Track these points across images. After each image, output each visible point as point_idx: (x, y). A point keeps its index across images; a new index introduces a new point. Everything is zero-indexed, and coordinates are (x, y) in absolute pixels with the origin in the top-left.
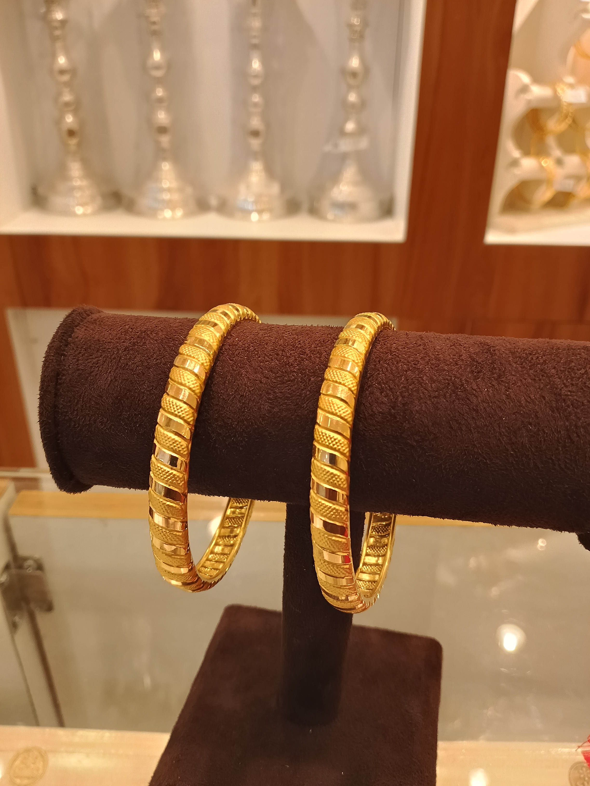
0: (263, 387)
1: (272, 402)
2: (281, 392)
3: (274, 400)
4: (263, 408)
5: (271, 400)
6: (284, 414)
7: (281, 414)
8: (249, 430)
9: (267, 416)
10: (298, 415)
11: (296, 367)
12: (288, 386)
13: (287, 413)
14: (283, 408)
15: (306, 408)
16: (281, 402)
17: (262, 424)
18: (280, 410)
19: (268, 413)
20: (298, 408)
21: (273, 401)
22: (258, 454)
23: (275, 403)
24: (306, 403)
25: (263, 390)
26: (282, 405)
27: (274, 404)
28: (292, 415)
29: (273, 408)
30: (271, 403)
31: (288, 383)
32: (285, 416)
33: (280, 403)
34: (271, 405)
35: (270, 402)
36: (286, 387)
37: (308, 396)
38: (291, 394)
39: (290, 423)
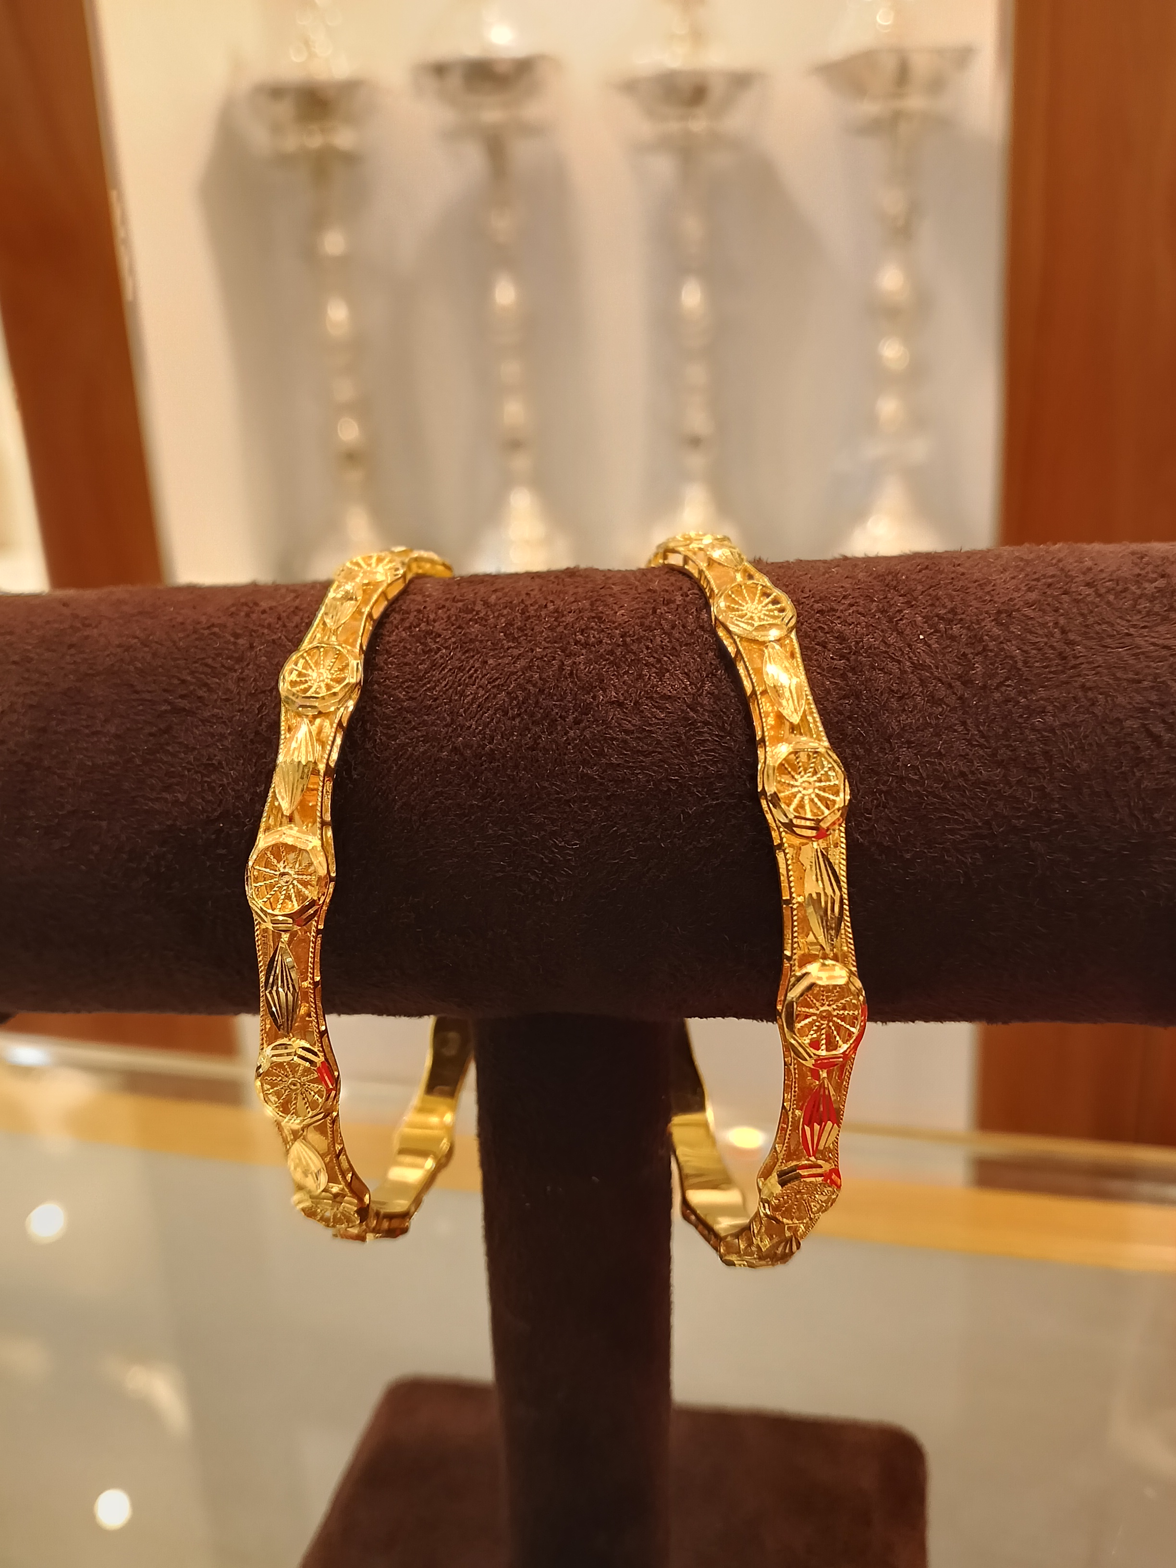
1: (392, 724)
2: (412, 699)
3: (396, 717)
7: (414, 750)
10: (455, 749)
13: (427, 745)
14: (420, 734)
15: (476, 729)
16: (414, 721)
20: (455, 730)
22: (364, 862)
23: (399, 724)
24: (476, 719)
26: (414, 728)
27: (395, 728)
28: (440, 751)
32: (424, 753)
33: (410, 722)
35: (386, 725)
36: (425, 685)
39: (439, 771)
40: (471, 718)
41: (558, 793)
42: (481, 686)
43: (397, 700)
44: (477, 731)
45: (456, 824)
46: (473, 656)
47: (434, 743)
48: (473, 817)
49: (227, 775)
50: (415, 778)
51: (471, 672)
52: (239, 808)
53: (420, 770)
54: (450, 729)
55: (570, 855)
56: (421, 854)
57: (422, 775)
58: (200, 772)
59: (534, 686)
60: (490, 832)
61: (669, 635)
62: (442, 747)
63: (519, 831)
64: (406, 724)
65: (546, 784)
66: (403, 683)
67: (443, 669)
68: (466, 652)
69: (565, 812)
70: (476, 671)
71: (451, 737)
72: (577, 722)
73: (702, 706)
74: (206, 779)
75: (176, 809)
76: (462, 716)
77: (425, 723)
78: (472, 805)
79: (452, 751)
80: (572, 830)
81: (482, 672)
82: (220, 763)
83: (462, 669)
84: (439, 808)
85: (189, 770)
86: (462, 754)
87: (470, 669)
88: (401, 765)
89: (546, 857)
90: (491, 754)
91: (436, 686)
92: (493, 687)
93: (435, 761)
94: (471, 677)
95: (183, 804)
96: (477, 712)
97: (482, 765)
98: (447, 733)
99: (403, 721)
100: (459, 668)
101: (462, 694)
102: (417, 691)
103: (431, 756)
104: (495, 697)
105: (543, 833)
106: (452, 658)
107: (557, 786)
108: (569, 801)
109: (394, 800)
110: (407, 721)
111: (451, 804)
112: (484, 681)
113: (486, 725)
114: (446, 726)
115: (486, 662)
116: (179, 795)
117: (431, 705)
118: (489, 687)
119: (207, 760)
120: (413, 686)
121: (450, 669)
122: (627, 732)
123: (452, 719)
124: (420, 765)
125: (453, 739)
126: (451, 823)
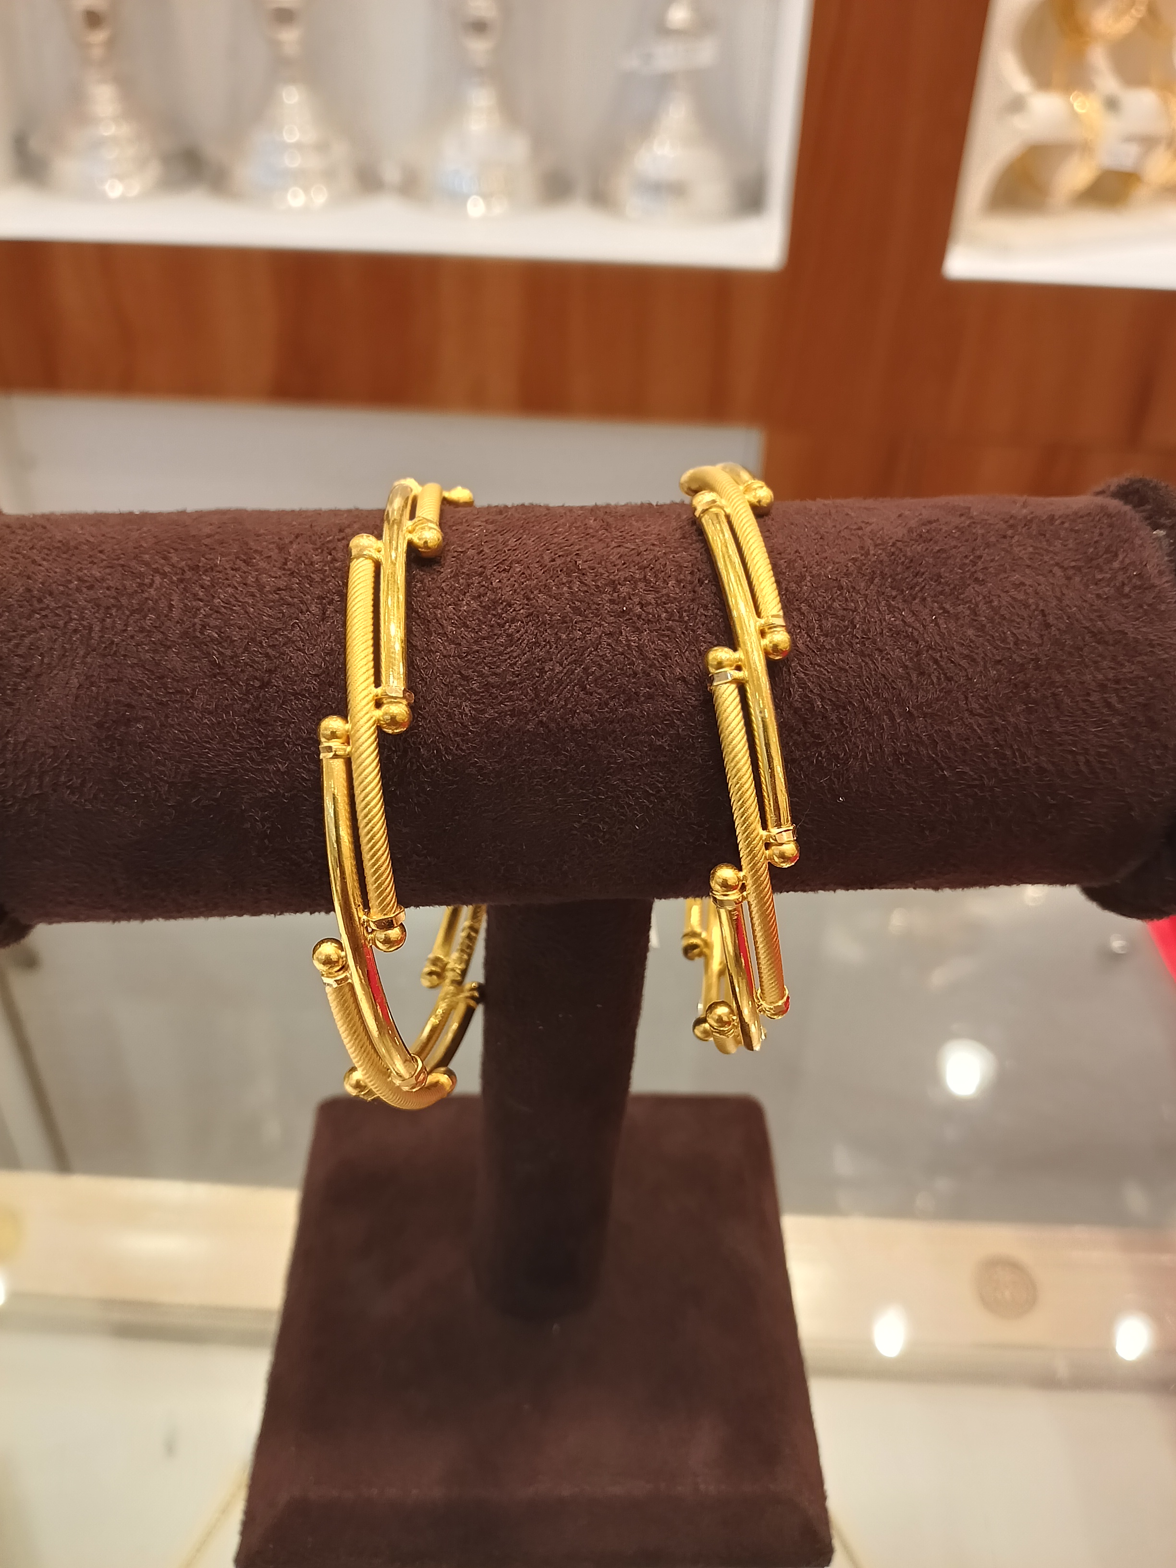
0: (453, 666)
3: (483, 692)
4: (461, 713)
5: (478, 693)
6: (509, 721)
7: (503, 722)
8: (432, 766)
9: (471, 731)
10: (541, 722)
11: (520, 610)
12: (509, 658)
13: (515, 719)
14: (506, 708)
16: (501, 696)
17: (462, 750)
18: (500, 714)
19: (472, 725)
20: (539, 704)
21: (482, 696)
22: (457, 817)
25: (454, 673)
26: (501, 703)
27: (483, 703)
28: (527, 723)
29: (483, 712)
30: (476, 702)
31: (508, 650)
32: (511, 726)
33: (497, 697)
34: (478, 706)
36: (506, 660)
37: (560, 676)
38: (519, 675)
39: (528, 742)
40: (553, 693)
41: (632, 759)
42: (557, 662)
43: (481, 675)
44: (559, 706)
45: (541, 785)
47: (521, 717)
48: (557, 780)
54: (535, 704)
56: (509, 809)
58: (299, 745)
59: (608, 662)
62: (529, 720)
63: (597, 790)
64: (493, 699)
69: (639, 775)
71: (536, 712)
74: (306, 751)
75: (278, 778)
76: (544, 691)
77: (510, 698)
78: (556, 771)
79: (537, 723)
84: (526, 772)
86: (547, 727)
93: (523, 733)
94: (548, 652)
95: (283, 773)
97: (565, 736)
98: (532, 707)
99: (490, 696)
100: (535, 643)
101: (542, 671)
102: (498, 667)
104: (573, 673)
107: (631, 753)
110: (493, 696)
111: (537, 769)
113: (567, 700)
114: (532, 700)
115: (560, 638)
116: (280, 766)
120: (495, 662)
124: (509, 736)
125: (538, 713)
126: (536, 785)
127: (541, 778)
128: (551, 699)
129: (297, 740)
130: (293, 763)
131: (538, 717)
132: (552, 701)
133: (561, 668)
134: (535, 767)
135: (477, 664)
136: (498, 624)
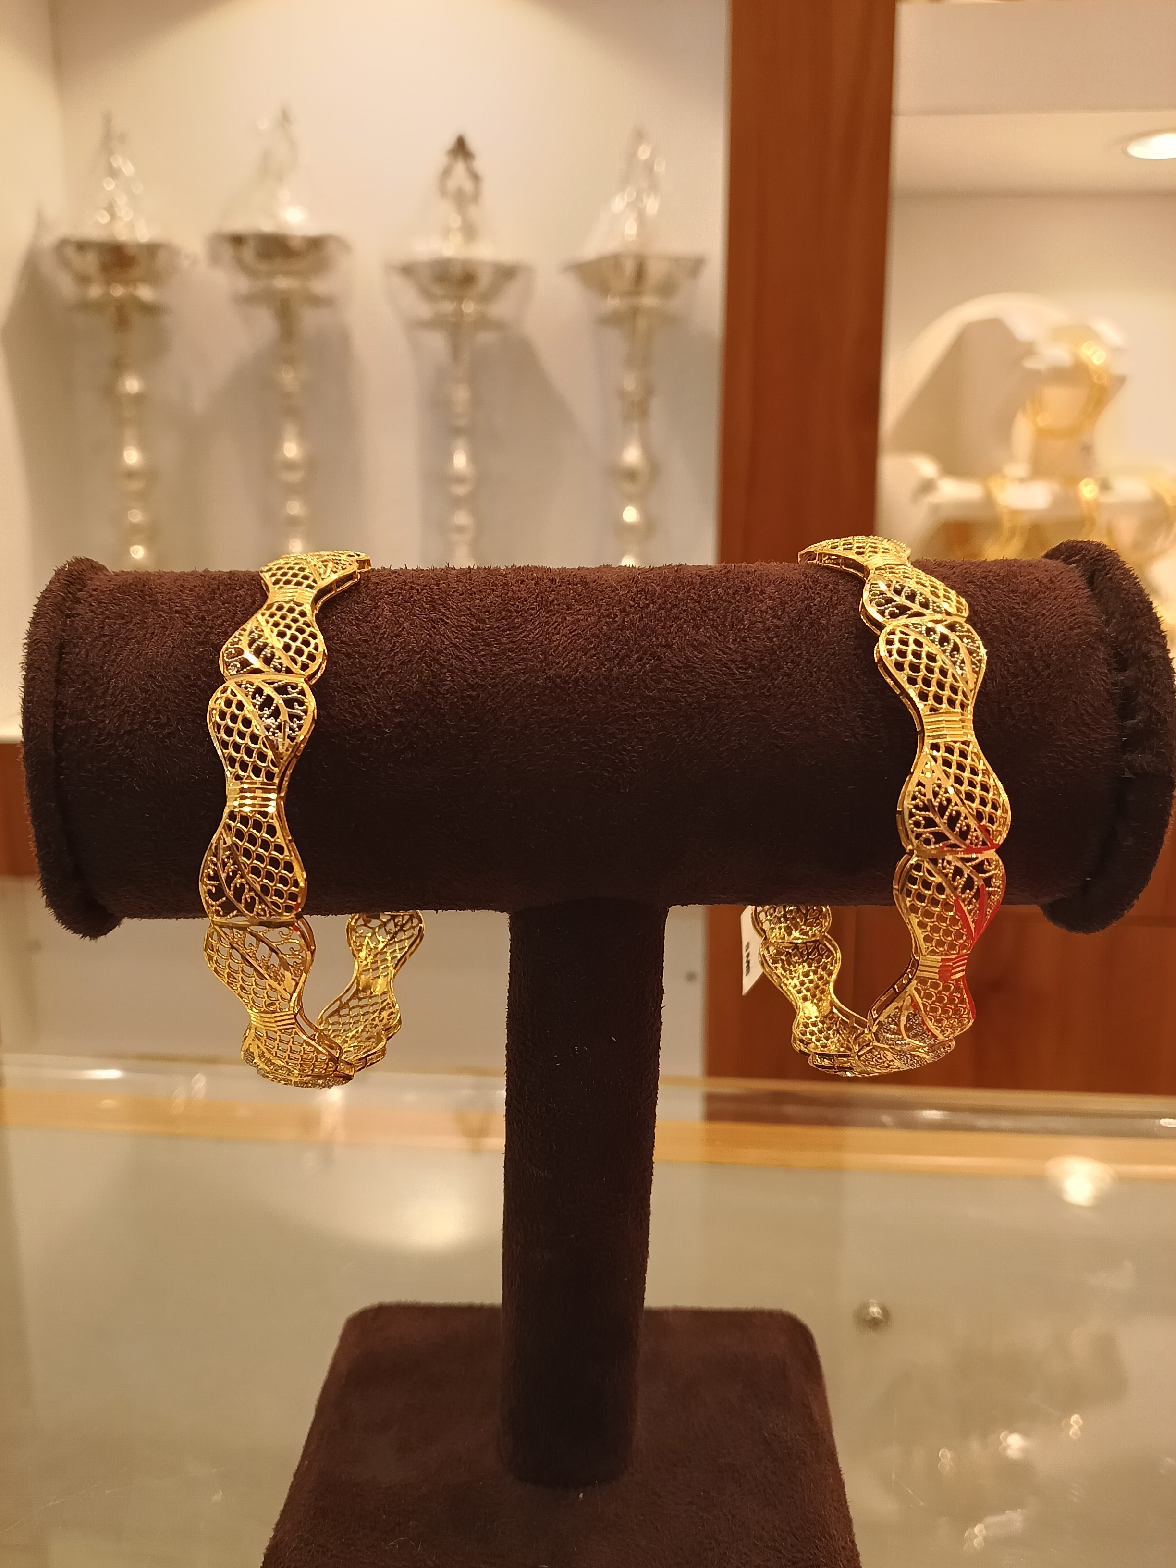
6: (523, 678)
7: (516, 679)
10: (548, 678)
13: (527, 675)
14: (520, 667)
16: (515, 658)
18: (515, 671)
20: (547, 665)
24: (563, 657)
26: (516, 663)
28: (537, 679)
32: (524, 681)
39: (536, 694)
40: (559, 657)
41: (626, 710)
42: (564, 635)
43: (500, 643)
45: (549, 734)
46: (554, 615)
47: (532, 674)
49: (370, 696)
50: (518, 699)
51: (556, 624)
52: (380, 721)
53: (522, 693)
54: (544, 664)
55: (635, 757)
56: (521, 757)
57: (524, 697)
60: (575, 740)
61: (699, 602)
62: (539, 677)
65: (617, 704)
66: (503, 631)
67: (533, 623)
68: (549, 611)
69: (632, 725)
70: (558, 625)
72: (639, 659)
73: (730, 649)
76: (552, 655)
77: (524, 660)
78: (561, 719)
79: (546, 679)
80: (637, 737)
81: (563, 625)
82: (363, 686)
83: (547, 623)
85: (338, 692)
86: (554, 682)
87: (553, 624)
88: (508, 689)
89: (617, 758)
90: (576, 681)
91: (530, 634)
92: (574, 635)
93: (534, 686)
94: (555, 628)
96: (563, 653)
98: (541, 667)
100: (546, 622)
103: (530, 683)
104: (576, 642)
105: (615, 740)
106: (539, 615)
107: (627, 705)
108: (635, 716)
109: (502, 715)
112: (566, 631)
113: (570, 662)
114: (542, 662)
115: (566, 619)
117: (528, 647)
118: (571, 635)
119: (353, 684)
121: (539, 623)
122: (676, 667)
123: (545, 657)
124: (522, 689)
125: (546, 671)
126: (545, 733)
127: (548, 727)
128: (557, 660)
129: (346, 689)
130: (342, 709)
131: (546, 674)
132: (558, 663)
133: (566, 639)
134: (544, 717)
135: (498, 636)
136: (516, 611)
